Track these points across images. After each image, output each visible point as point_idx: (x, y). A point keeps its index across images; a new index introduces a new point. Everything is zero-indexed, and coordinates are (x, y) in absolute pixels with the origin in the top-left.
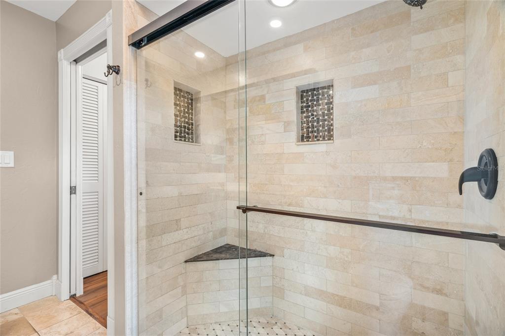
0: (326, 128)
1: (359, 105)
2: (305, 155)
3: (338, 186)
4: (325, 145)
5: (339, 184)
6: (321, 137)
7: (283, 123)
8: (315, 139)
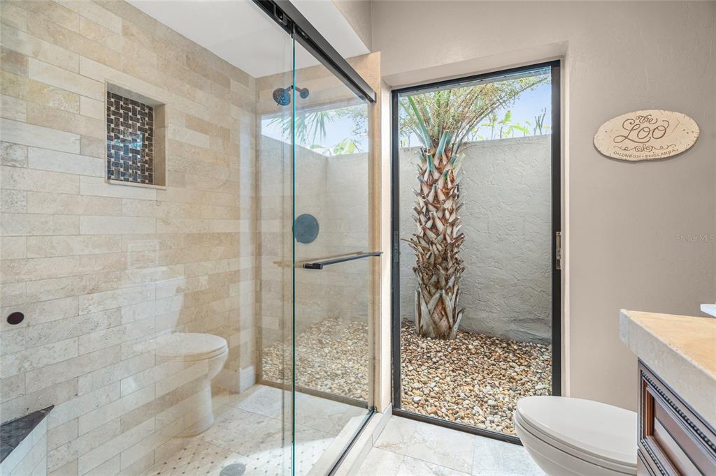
0: (139, 164)
1: (193, 150)
2: (123, 202)
3: (171, 247)
4: (155, 191)
5: (172, 245)
6: (130, 175)
7: (78, 137)
8: (122, 178)
